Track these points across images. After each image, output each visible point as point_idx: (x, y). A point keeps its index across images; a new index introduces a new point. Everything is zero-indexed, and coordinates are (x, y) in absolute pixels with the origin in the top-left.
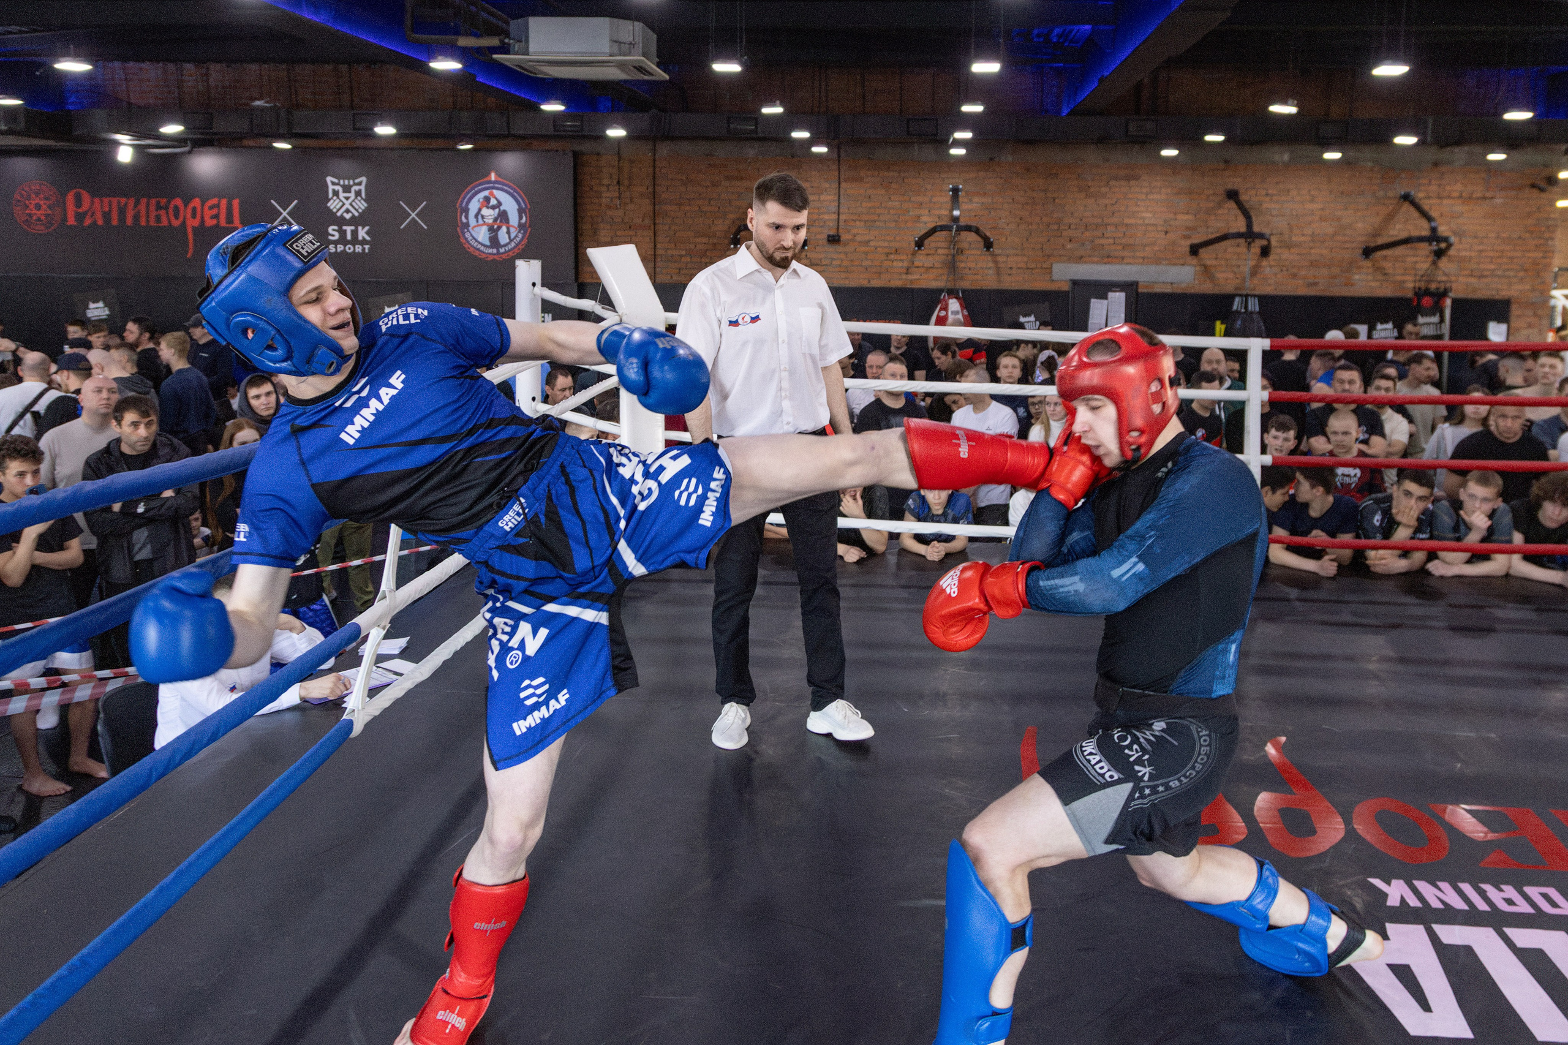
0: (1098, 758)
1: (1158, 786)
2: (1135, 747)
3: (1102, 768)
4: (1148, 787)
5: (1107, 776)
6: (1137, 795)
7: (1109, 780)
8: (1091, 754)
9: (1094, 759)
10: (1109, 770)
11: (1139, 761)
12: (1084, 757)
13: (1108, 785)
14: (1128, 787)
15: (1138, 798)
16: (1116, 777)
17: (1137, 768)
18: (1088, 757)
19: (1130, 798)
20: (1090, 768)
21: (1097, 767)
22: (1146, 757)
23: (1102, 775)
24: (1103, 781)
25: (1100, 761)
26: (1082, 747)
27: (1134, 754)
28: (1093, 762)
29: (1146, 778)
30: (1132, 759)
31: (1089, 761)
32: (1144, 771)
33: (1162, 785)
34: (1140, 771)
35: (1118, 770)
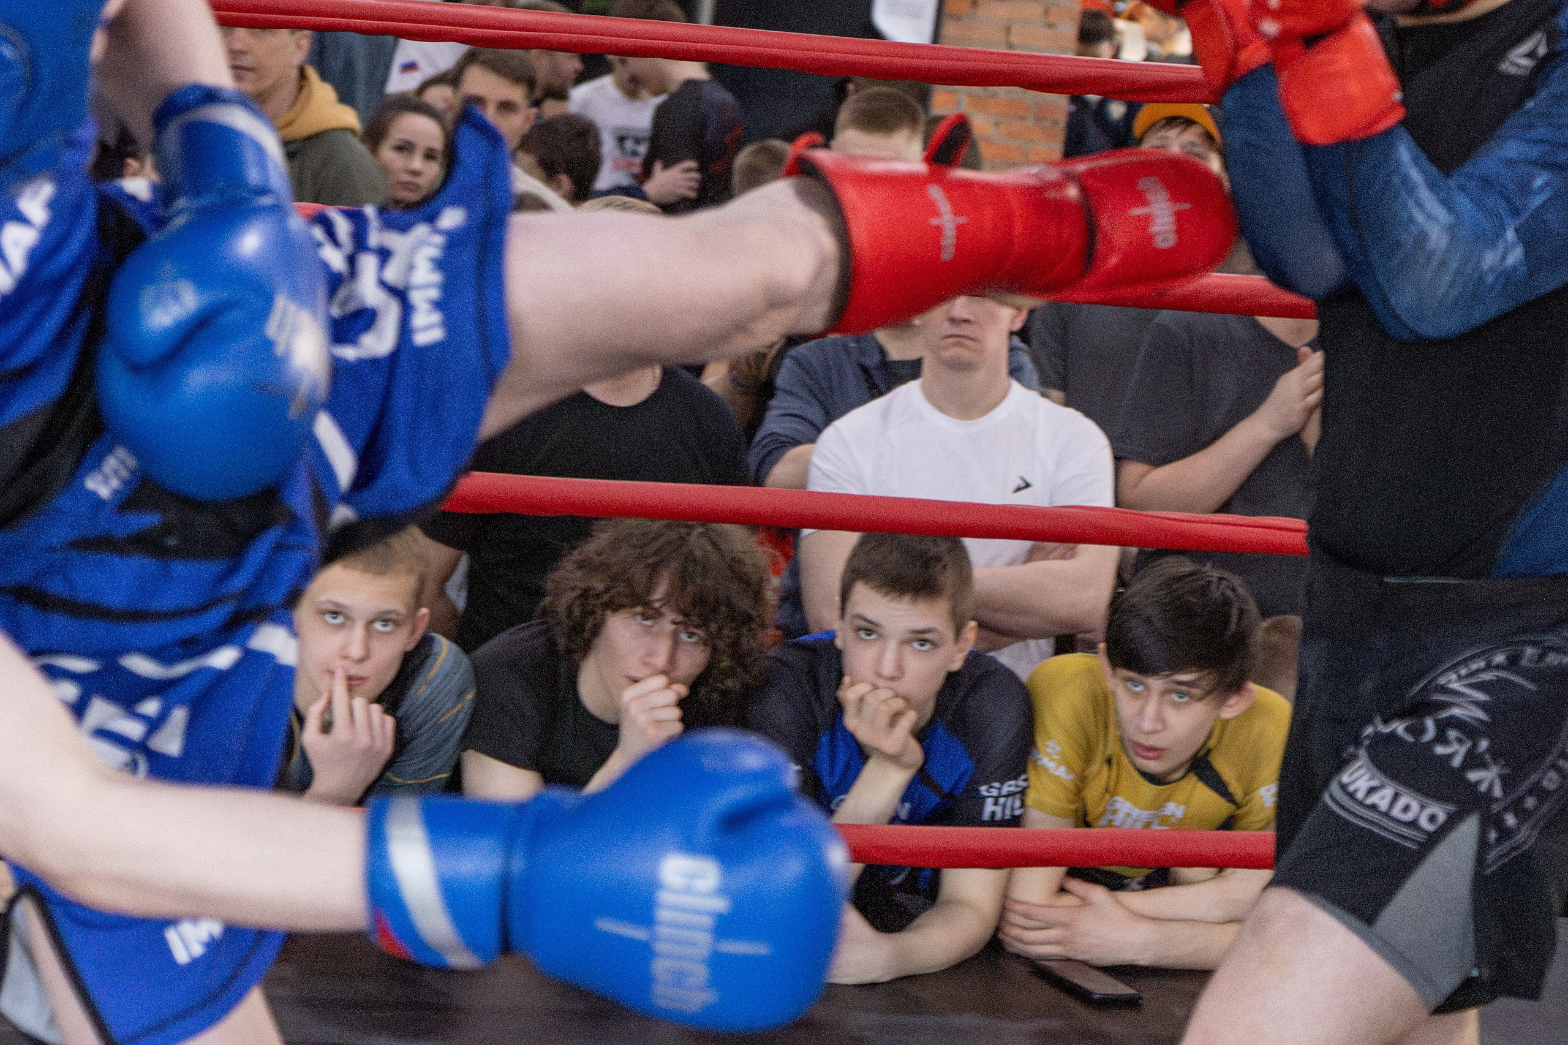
0: (1388, 792)
1: (1521, 799)
2: (1452, 734)
3: (1406, 809)
4: (1506, 809)
5: (1424, 823)
6: (1493, 835)
7: (1430, 828)
8: (1371, 791)
9: (1382, 799)
10: (1423, 807)
11: (1473, 760)
12: (1361, 803)
13: (1433, 839)
14: (1469, 828)
15: (1499, 840)
16: (1442, 817)
17: (1473, 776)
18: (1370, 801)
19: (1483, 846)
20: (1385, 822)
21: (1396, 812)
22: (1484, 744)
23: (1413, 824)
24: (1420, 837)
25: (1396, 797)
26: (1343, 787)
27: (1455, 751)
28: (1383, 806)
29: (1497, 792)
30: (1457, 762)
31: (1373, 807)
32: (1486, 778)
33: (1530, 792)
34: (1480, 782)
35: (1440, 798)
